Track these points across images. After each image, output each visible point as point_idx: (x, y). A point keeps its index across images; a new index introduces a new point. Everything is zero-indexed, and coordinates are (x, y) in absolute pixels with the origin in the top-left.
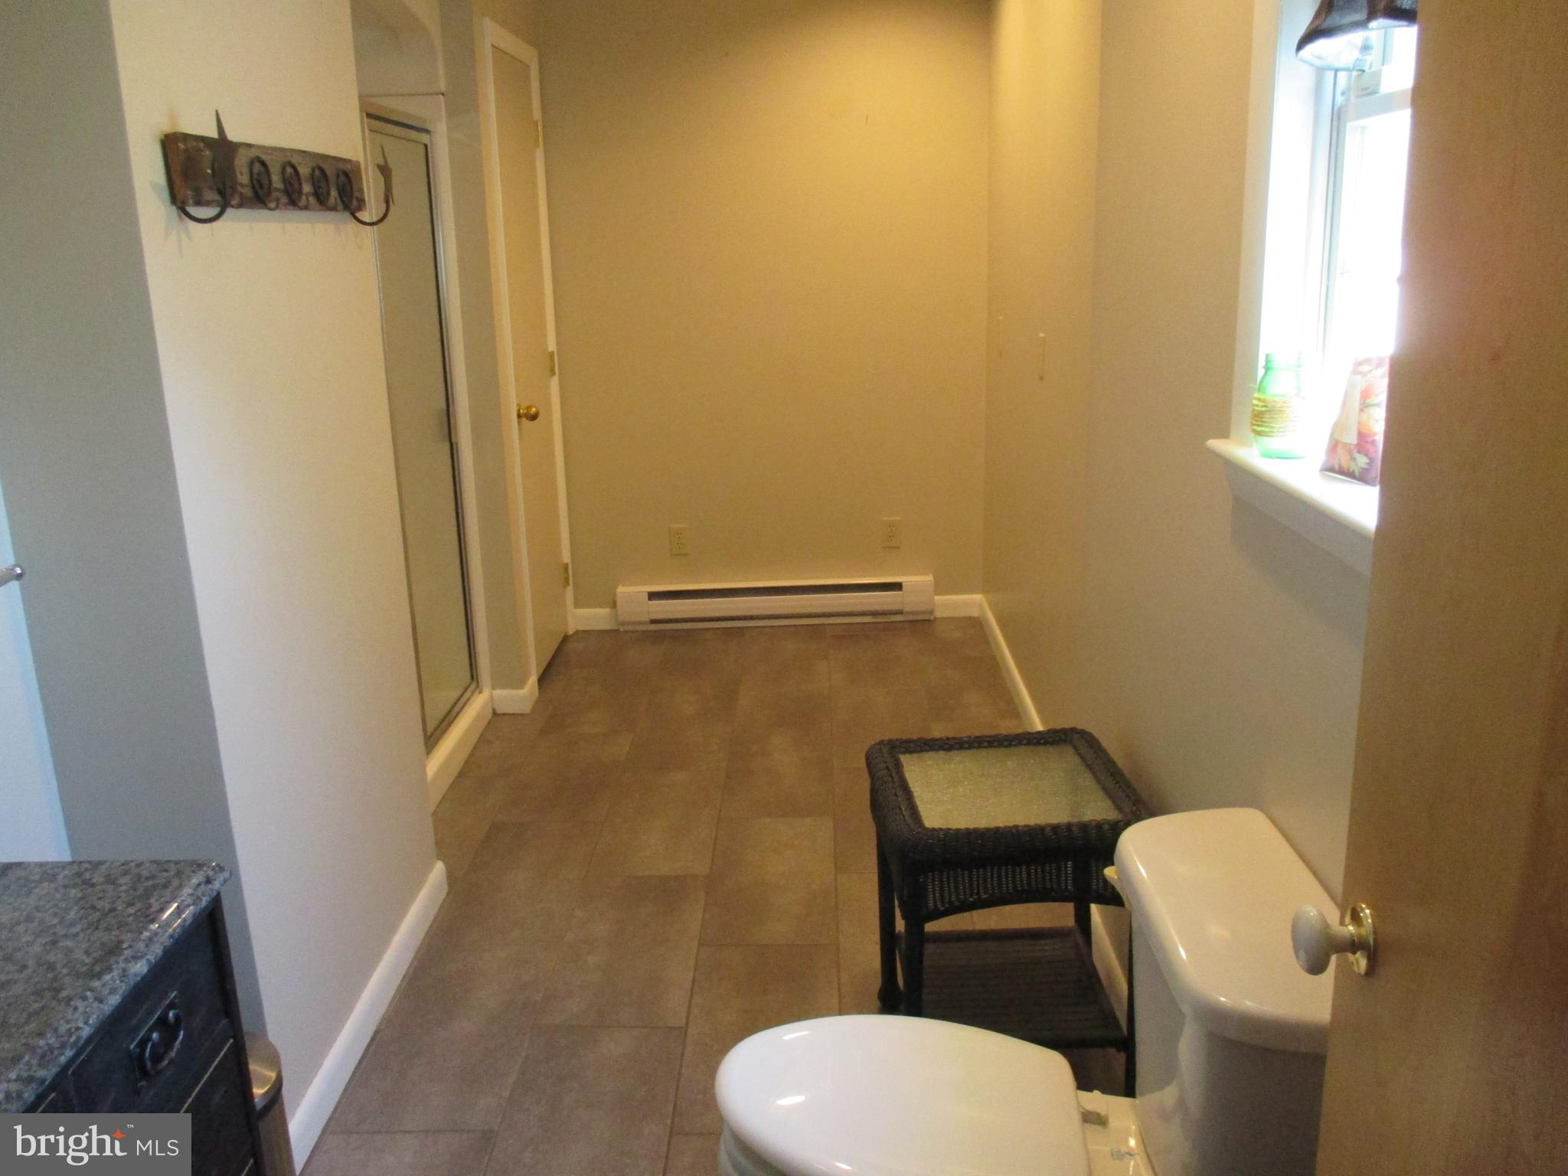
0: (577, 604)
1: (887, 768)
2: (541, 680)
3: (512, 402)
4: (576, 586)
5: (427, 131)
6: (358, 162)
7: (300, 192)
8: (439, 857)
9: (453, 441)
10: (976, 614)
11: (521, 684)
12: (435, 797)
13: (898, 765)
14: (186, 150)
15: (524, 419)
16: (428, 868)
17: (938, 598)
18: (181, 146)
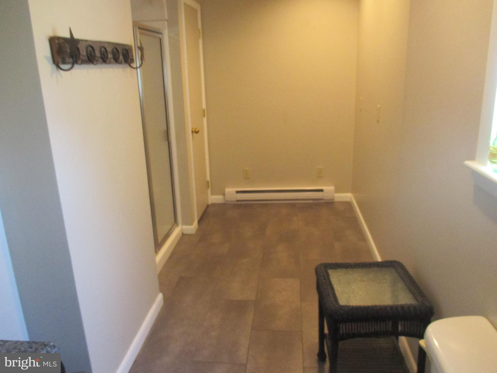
0: (212, 194)
1: (324, 276)
2: (199, 222)
3: (189, 127)
4: (211, 189)
5: (161, 33)
6: (131, 46)
7: (107, 58)
8: (161, 292)
9: (169, 141)
10: (349, 200)
11: (191, 224)
12: (159, 269)
13: (328, 275)
14: (59, 43)
15: (194, 133)
16: (156, 296)
17: (336, 195)
18: (57, 41)
